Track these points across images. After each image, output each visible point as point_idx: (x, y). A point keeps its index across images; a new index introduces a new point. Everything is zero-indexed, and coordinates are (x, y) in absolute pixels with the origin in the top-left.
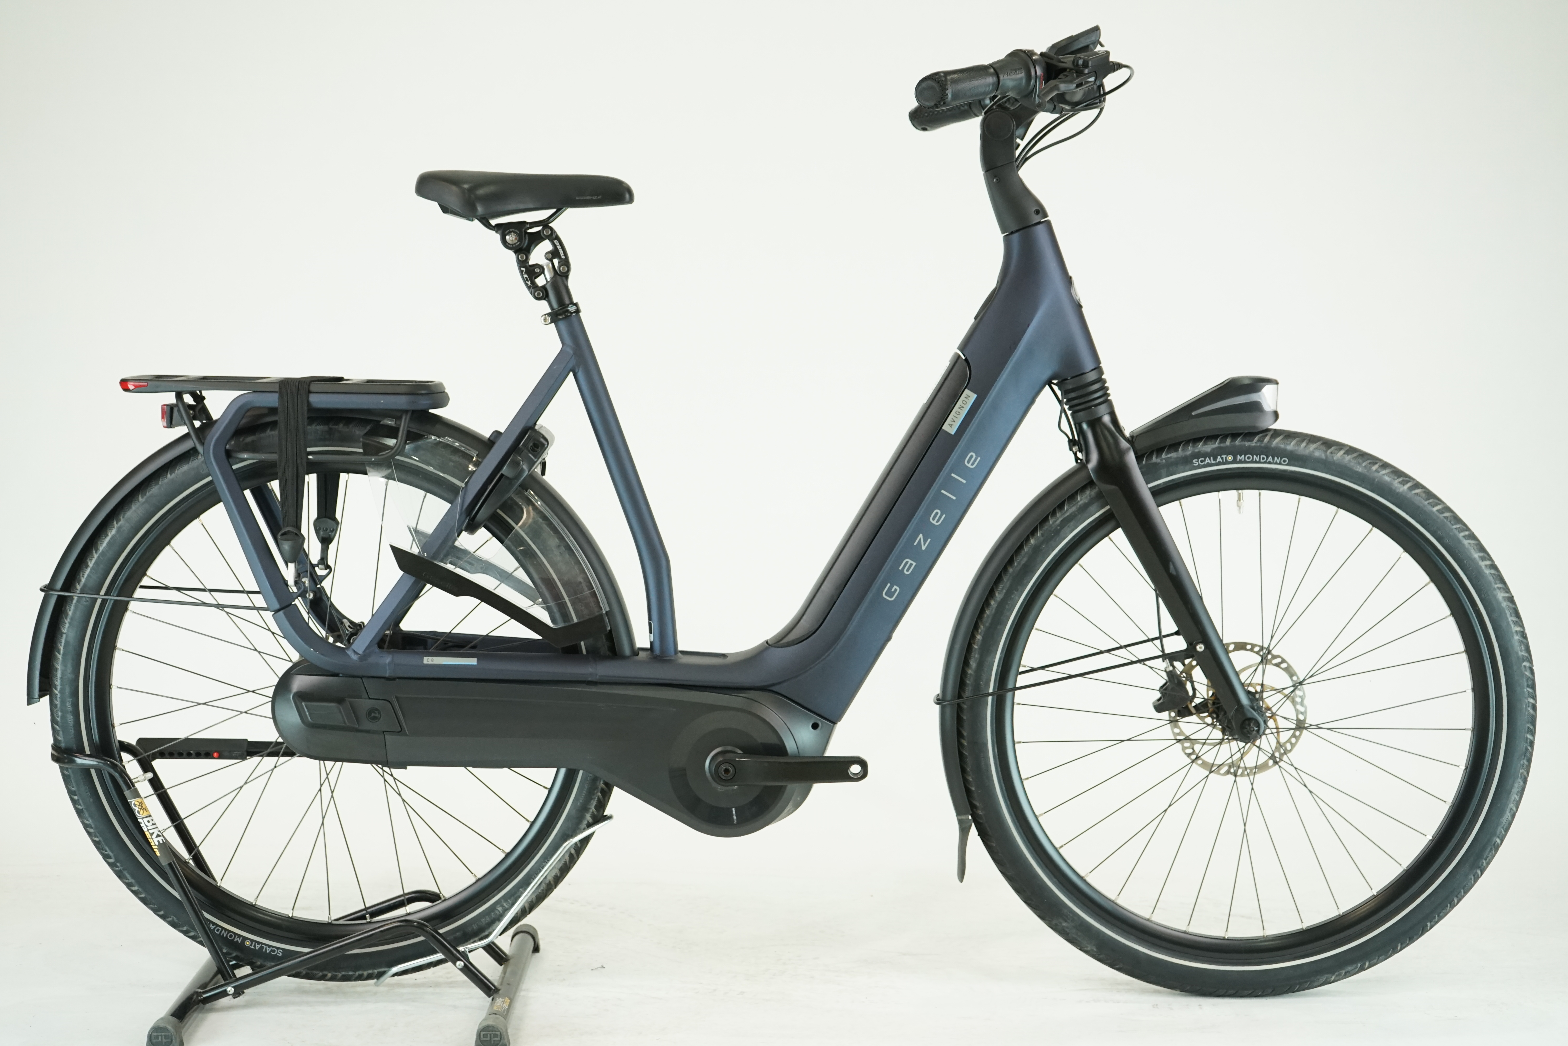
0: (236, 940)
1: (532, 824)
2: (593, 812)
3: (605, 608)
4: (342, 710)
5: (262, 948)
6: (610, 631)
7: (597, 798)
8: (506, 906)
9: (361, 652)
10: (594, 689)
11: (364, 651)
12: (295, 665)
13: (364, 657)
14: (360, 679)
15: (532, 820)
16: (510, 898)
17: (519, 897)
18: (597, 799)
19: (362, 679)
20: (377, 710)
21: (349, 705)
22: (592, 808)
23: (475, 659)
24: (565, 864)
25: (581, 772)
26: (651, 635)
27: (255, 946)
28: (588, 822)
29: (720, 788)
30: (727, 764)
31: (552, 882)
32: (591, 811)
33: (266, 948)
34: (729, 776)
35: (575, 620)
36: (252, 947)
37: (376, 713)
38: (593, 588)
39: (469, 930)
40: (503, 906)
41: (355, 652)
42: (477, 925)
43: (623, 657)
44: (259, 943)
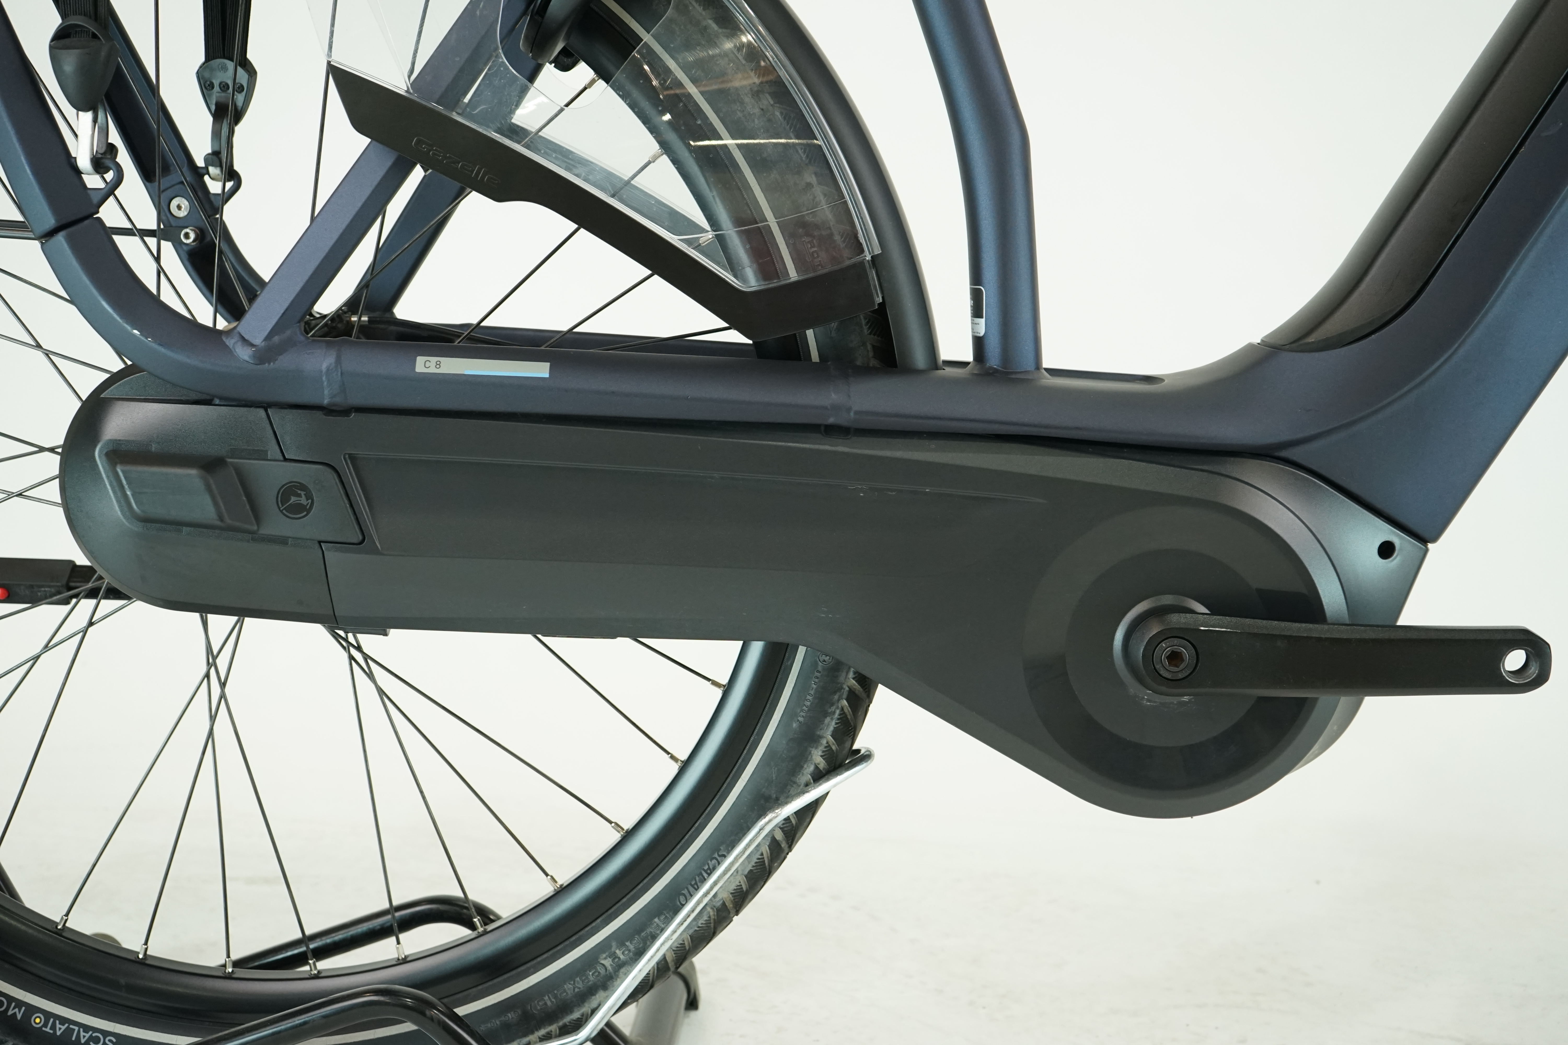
0: (10, 1013)
1: (685, 766)
2: (828, 746)
3: (871, 247)
4: (214, 487)
5: (69, 1031)
6: (882, 305)
7: (838, 712)
8: (622, 957)
9: (258, 340)
10: (842, 447)
11: (269, 337)
12: (115, 378)
13: (265, 355)
14: (262, 412)
15: (683, 756)
16: (631, 938)
17: (654, 938)
18: (840, 715)
19: (266, 411)
20: (303, 487)
21: (233, 472)
22: (827, 736)
23: (547, 365)
24: (761, 863)
25: (802, 650)
26: (977, 320)
27: (53, 1027)
28: (817, 767)
29: (1147, 697)
30: (1176, 641)
31: (730, 905)
32: (824, 742)
33: (79, 1031)
34: (1181, 671)
35: (793, 275)
36: (48, 1030)
37: (299, 496)
38: (843, 197)
39: (537, 1007)
40: (614, 956)
41: (243, 340)
42: (556, 997)
43: (909, 370)
44: (63, 1020)
